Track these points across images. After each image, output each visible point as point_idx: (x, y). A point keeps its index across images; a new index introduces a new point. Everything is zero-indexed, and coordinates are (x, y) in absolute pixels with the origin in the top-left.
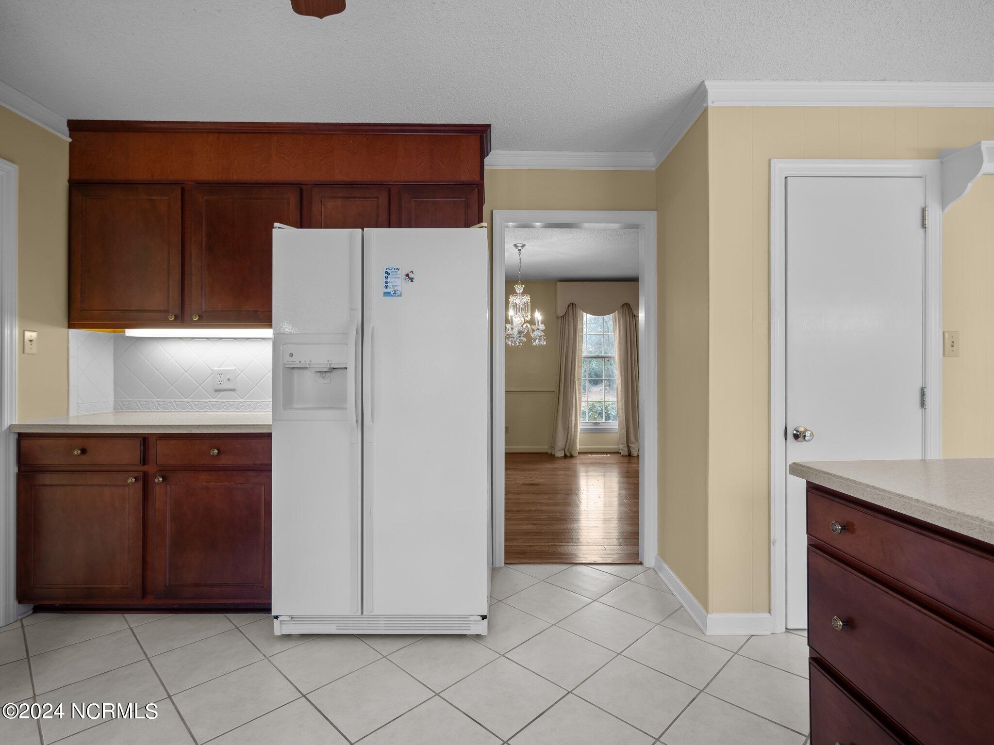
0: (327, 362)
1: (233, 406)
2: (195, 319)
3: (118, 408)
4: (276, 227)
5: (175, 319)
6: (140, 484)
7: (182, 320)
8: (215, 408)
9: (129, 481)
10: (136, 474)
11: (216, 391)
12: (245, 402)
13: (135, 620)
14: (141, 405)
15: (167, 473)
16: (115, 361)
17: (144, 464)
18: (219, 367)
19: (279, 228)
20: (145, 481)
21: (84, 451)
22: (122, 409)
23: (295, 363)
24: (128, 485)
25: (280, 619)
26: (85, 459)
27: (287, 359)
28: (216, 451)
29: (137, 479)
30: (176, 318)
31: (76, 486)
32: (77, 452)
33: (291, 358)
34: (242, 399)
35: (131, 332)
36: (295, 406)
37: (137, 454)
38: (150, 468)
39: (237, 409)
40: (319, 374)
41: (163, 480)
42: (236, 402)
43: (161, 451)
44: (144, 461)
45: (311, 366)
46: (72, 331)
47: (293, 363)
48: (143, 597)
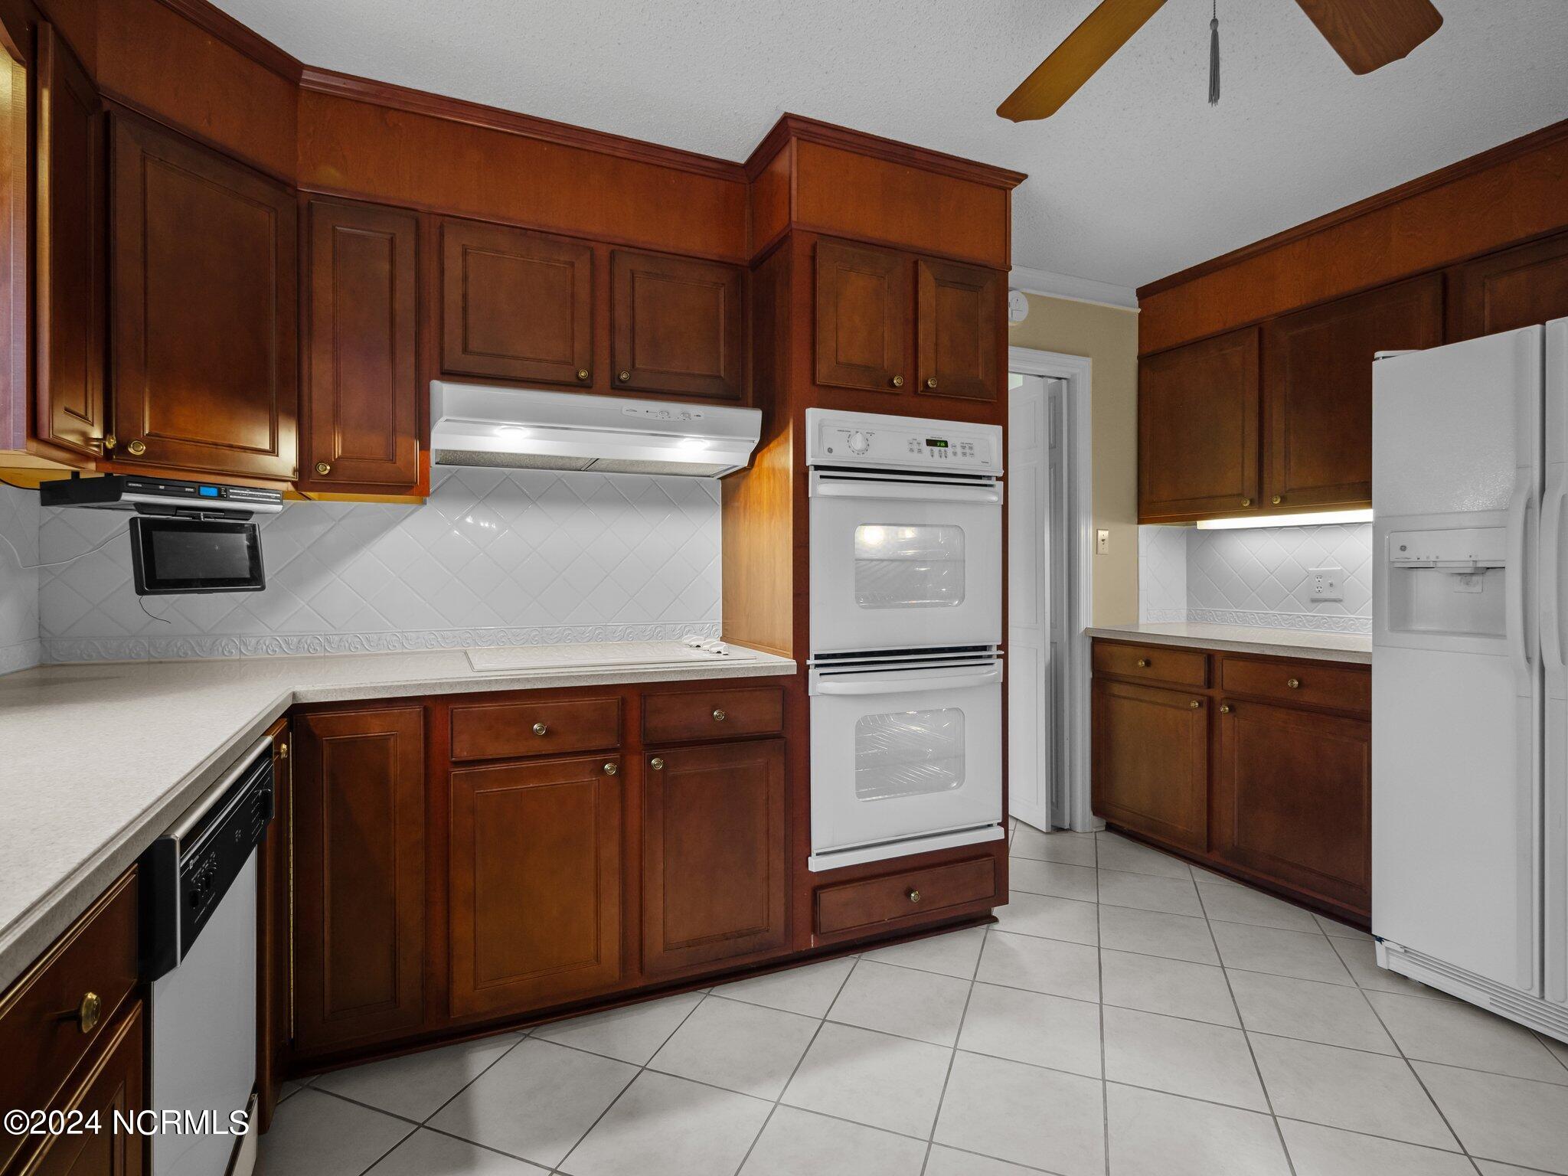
0: (1468, 559)
1: (1337, 624)
2: (1277, 502)
3: (1191, 619)
4: (1378, 358)
5: (1251, 504)
6: (1204, 712)
7: (1259, 504)
8: (1311, 626)
9: (1192, 705)
10: (1201, 698)
11: (1314, 601)
12: (1356, 618)
13: (1202, 876)
14: (1217, 616)
15: (1235, 703)
16: (1188, 561)
17: (1209, 687)
18: (1317, 567)
19: (1383, 358)
20: (1210, 706)
21: (1148, 663)
22: (1196, 620)
23: (1409, 560)
24: (1191, 710)
25: (1385, 943)
26: (1149, 673)
27: (1397, 554)
28: (1296, 683)
29: (1200, 705)
30: (1252, 502)
31: (1141, 701)
32: (1141, 663)
33: (1402, 552)
34: (1352, 614)
35: (1203, 525)
36: (1415, 627)
37: (1201, 676)
38: (1217, 694)
39: (1318, 627)
40: (1459, 577)
41: (1230, 710)
42: (1343, 618)
43: (1228, 672)
44: (1209, 683)
45: (1439, 565)
46: (1142, 527)
47: (1407, 560)
48: (1208, 852)
